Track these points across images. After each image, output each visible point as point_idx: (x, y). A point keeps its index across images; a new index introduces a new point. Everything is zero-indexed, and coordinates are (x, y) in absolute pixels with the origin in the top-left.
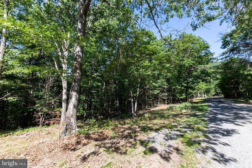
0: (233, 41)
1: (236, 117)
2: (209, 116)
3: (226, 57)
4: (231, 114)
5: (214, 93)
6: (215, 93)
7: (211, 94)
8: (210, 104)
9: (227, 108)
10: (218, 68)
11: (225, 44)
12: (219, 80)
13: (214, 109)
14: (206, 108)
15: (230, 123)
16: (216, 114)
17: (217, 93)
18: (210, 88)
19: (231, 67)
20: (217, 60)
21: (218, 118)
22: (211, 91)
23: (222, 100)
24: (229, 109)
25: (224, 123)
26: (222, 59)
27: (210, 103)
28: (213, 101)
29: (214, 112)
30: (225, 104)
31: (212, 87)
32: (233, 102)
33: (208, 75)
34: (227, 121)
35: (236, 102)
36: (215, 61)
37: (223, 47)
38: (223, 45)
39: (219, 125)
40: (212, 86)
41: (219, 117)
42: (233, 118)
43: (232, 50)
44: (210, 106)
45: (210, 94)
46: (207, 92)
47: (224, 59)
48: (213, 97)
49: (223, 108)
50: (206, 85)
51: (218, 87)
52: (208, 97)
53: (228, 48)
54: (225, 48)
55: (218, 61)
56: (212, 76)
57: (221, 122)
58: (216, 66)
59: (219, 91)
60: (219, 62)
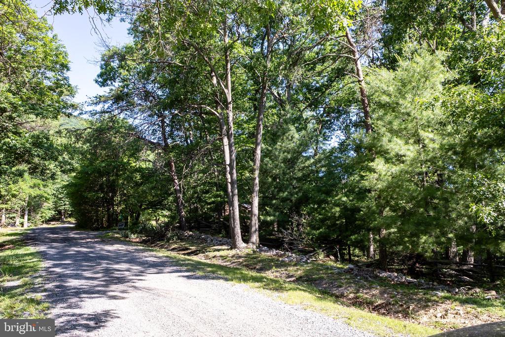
0: (124, 73)
1: (108, 279)
2: (47, 286)
3: (104, 112)
4: (98, 273)
5: (49, 214)
6: (54, 213)
7: (42, 217)
8: (42, 248)
9: (86, 257)
10: (77, 134)
11: (106, 76)
12: (74, 174)
13: (56, 262)
14: (31, 261)
15: (98, 297)
16: (62, 277)
17: (60, 212)
18: (43, 197)
19: (110, 142)
20: (81, 114)
21: (69, 290)
22: (45, 204)
23: (72, 235)
24: (91, 261)
25: (87, 299)
26: (93, 114)
27: (42, 245)
28: (49, 238)
29: (58, 274)
30: (82, 247)
31: (49, 192)
32: (99, 240)
33: (51, 153)
34: (91, 292)
35: (104, 241)
36: (76, 113)
37: (100, 80)
38: (101, 75)
39: (77, 306)
40: (50, 189)
41: (71, 286)
42: (102, 283)
43: (118, 98)
44: (43, 256)
45: (38, 217)
46: (33, 207)
47: (98, 115)
48: (45, 226)
49: (81, 259)
50: (33, 187)
51: (67, 194)
52: (33, 227)
53: (112, 90)
54: (103, 84)
55: (81, 116)
56: (60, 158)
57: (78, 299)
58: (75, 131)
59: (66, 205)
60: (81, 122)
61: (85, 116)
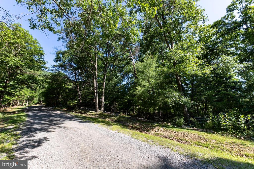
0: (64, 59)
1: (50, 124)
2: (24, 128)
3: (56, 70)
4: (47, 121)
5: (36, 102)
6: (38, 101)
7: (33, 103)
8: (29, 113)
9: (45, 116)
10: (47, 77)
11: (57, 59)
12: (45, 89)
13: (32, 118)
14: (22, 118)
15: (43, 132)
16: (32, 124)
17: (40, 101)
18: (34, 96)
19: (57, 79)
20: (48, 70)
21: (33, 129)
22: (35, 98)
23: (43, 108)
24: (47, 117)
25: (38, 133)
26: (52, 70)
27: (29, 112)
28: (34, 110)
29: (31, 123)
30: (45, 112)
31: (37, 95)
32: (52, 110)
33: (35, 81)
34: (41, 130)
35: (54, 110)
36: (46, 70)
37: (55, 60)
38: (56, 59)
39: (33, 136)
40: (37, 94)
41: (34, 127)
42: (47, 125)
43: (61, 66)
44: (28, 116)
45: (32, 102)
46: (30, 99)
47: (54, 71)
48: (35, 105)
49: (41, 117)
50: (31, 93)
51: (43, 95)
52: (30, 106)
53: (59, 63)
54: (57, 61)
55: (48, 71)
56: (39, 84)
57: (34, 133)
58: (46, 76)
59: (42, 99)
60: (49, 73)
61: (50, 71)
